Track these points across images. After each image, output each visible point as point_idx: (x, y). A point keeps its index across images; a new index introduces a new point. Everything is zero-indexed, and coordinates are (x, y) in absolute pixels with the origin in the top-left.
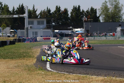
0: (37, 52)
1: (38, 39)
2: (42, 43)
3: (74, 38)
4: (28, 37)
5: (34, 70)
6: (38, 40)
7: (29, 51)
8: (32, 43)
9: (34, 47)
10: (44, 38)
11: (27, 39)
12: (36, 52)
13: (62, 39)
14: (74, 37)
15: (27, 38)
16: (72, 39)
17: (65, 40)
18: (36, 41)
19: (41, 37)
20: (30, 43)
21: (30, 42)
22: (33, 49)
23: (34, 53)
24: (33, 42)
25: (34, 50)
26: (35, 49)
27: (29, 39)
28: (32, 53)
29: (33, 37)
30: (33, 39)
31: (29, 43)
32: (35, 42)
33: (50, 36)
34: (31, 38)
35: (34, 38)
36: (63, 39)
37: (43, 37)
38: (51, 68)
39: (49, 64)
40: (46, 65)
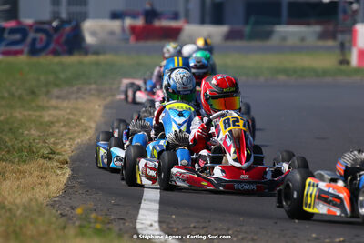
0: (78, 124)
1: (93, 34)
2: (122, 60)
3: (350, 31)
4: (13, 14)
5: (46, 233)
6: (89, 39)
7: (18, 114)
8: (46, 60)
9: (55, 91)
10: (133, 29)
11: (12, 31)
12: (68, 123)
13: (268, 35)
14: (355, 22)
15: (11, 24)
16: (340, 37)
17: (291, 42)
18: (74, 43)
19: (116, 16)
20: (35, 59)
21: (34, 51)
22: (53, 102)
23: (54, 129)
24: (55, 53)
25: (57, 109)
26: (65, 104)
27: (23, 31)
28: (45, 127)
29: (56, 16)
30: (56, 29)
31: (23, 58)
32: (70, 52)
33: (176, 17)
34: (40, 27)
35: (63, 22)
36: (274, 41)
37: (128, 22)
38: (166, 226)
39: (157, 206)
40: (138, 208)
